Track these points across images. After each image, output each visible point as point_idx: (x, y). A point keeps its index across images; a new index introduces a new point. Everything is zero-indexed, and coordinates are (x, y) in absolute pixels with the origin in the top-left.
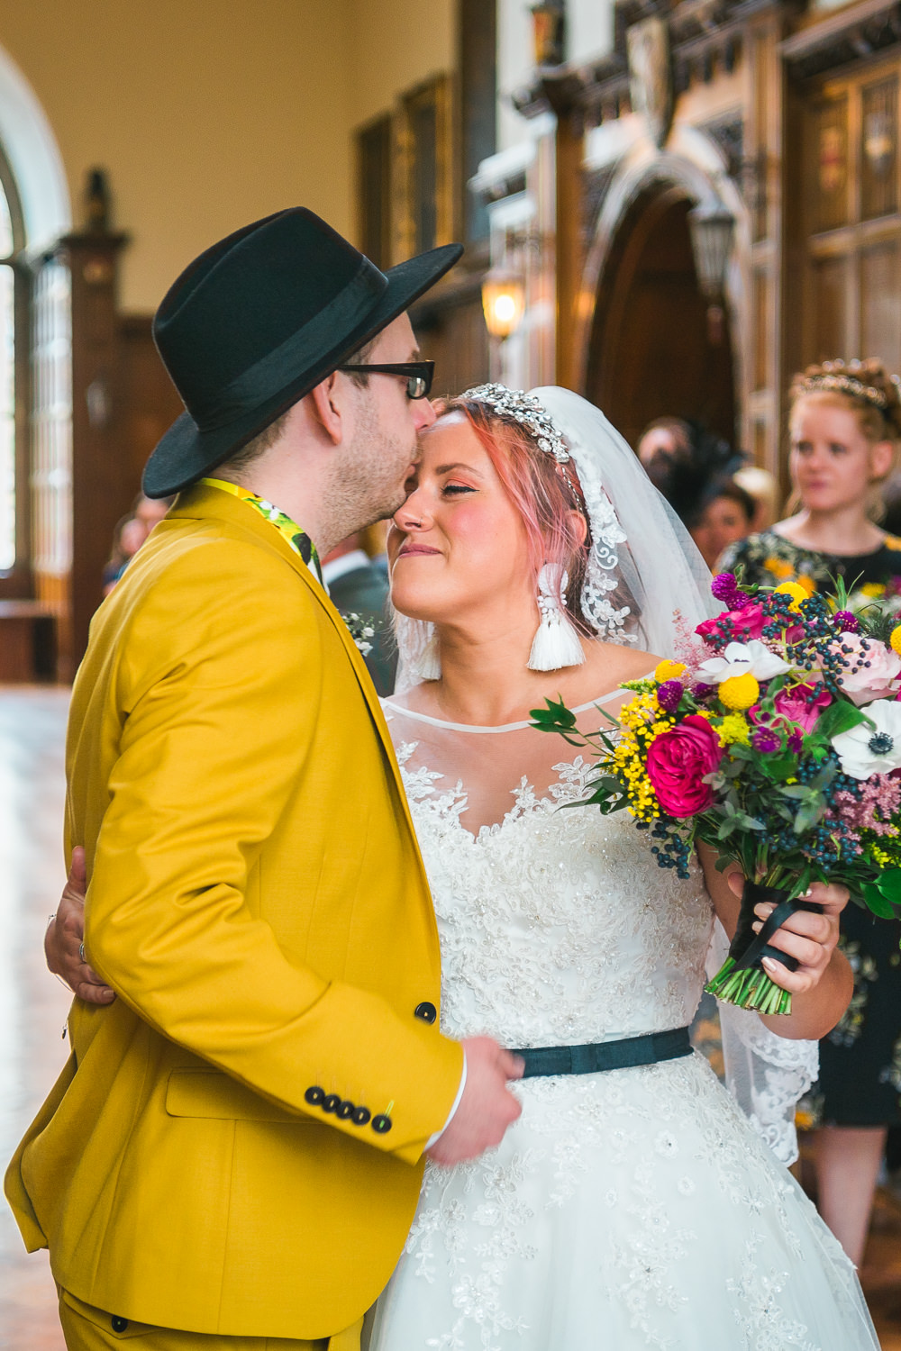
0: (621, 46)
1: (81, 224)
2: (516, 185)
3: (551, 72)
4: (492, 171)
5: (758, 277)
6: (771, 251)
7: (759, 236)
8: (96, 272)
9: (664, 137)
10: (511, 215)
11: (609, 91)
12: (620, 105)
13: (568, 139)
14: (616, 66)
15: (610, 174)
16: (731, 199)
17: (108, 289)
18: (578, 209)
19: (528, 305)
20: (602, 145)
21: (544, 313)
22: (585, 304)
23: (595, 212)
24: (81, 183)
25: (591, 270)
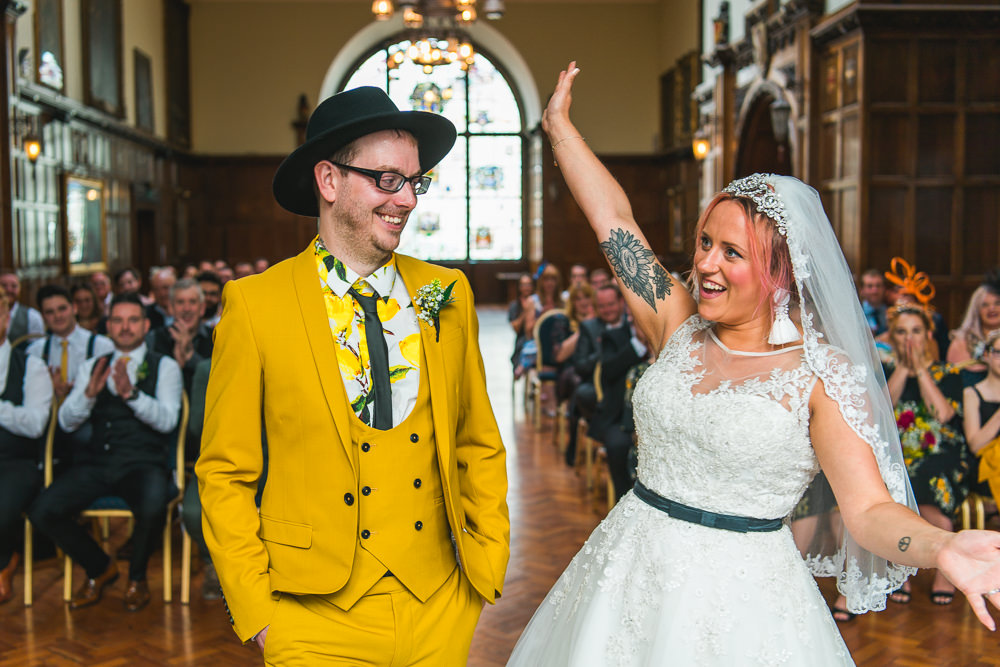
0: (748, 35)
2: (709, 96)
3: (722, 47)
4: (700, 91)
5: (800, 133)
6: (805, 123)
7: (801, 114)
9: (766, 74)
10: (708, 109)
11: (745, 54)
12: (748, 61)
13: (729, 77)
14: (747, 45)
15: (746, 88)
16: (791, 98)
18: (733, 106)
19: (711, 148)
20: (747, 76)
21: (718, 151)
22: (734, 146)
23: (739, 106)
25: (737, 132)
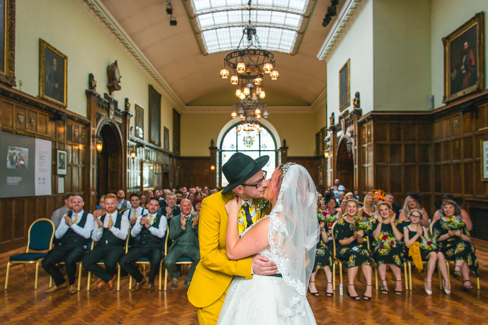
0: (340, 122)
1: (282, 146)
2: (329, 140)
3: (332, 125)
4: (326, 138)
5: (355, 150)
6: (356, 147)
7: (355, 145)
8: (284, 152)
9: (345, 134)
10: (329, 143)
11: (339, 128)
12: (340, 129)
13: (334, 134)
14: (339, 125)
15: (340, 137)
16: (352, 140)
17: (286, 154)
18: (336, 142)
19: (329, 155)
20: (339, 134)
21: (332, 155)
22: (336, 154)
23: (338, 142)
24: (283, 141)
25: (337, 150)
